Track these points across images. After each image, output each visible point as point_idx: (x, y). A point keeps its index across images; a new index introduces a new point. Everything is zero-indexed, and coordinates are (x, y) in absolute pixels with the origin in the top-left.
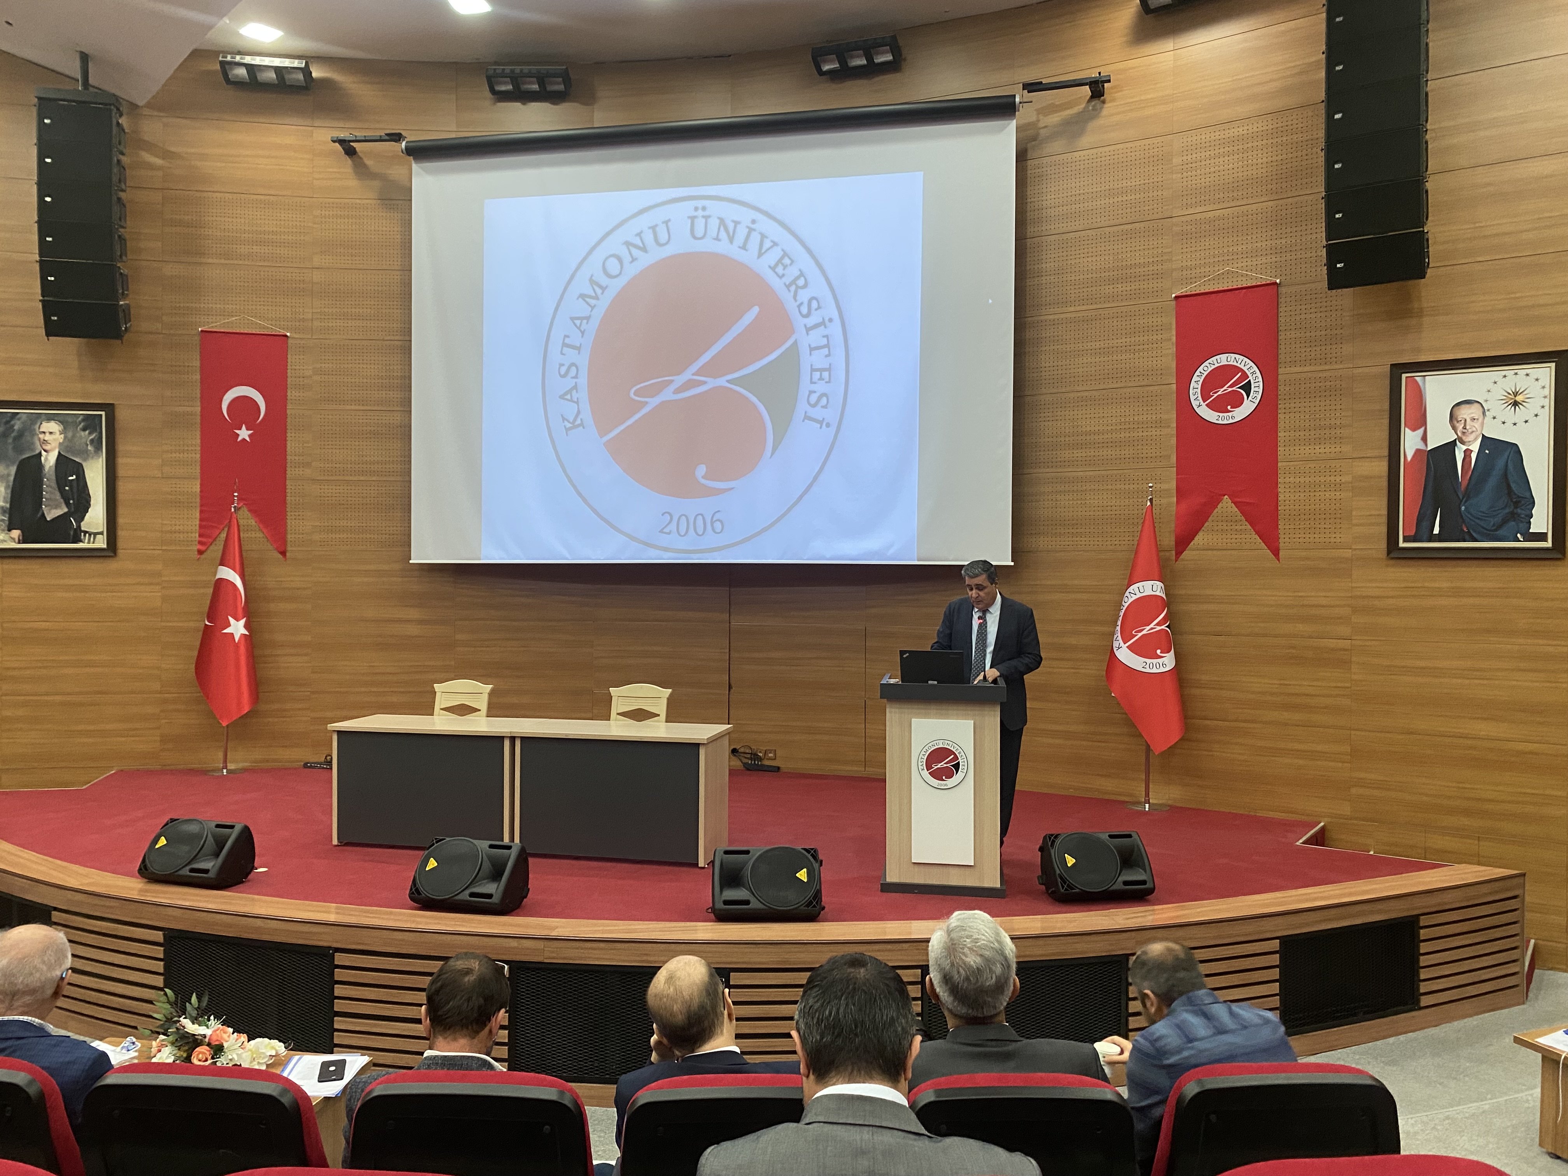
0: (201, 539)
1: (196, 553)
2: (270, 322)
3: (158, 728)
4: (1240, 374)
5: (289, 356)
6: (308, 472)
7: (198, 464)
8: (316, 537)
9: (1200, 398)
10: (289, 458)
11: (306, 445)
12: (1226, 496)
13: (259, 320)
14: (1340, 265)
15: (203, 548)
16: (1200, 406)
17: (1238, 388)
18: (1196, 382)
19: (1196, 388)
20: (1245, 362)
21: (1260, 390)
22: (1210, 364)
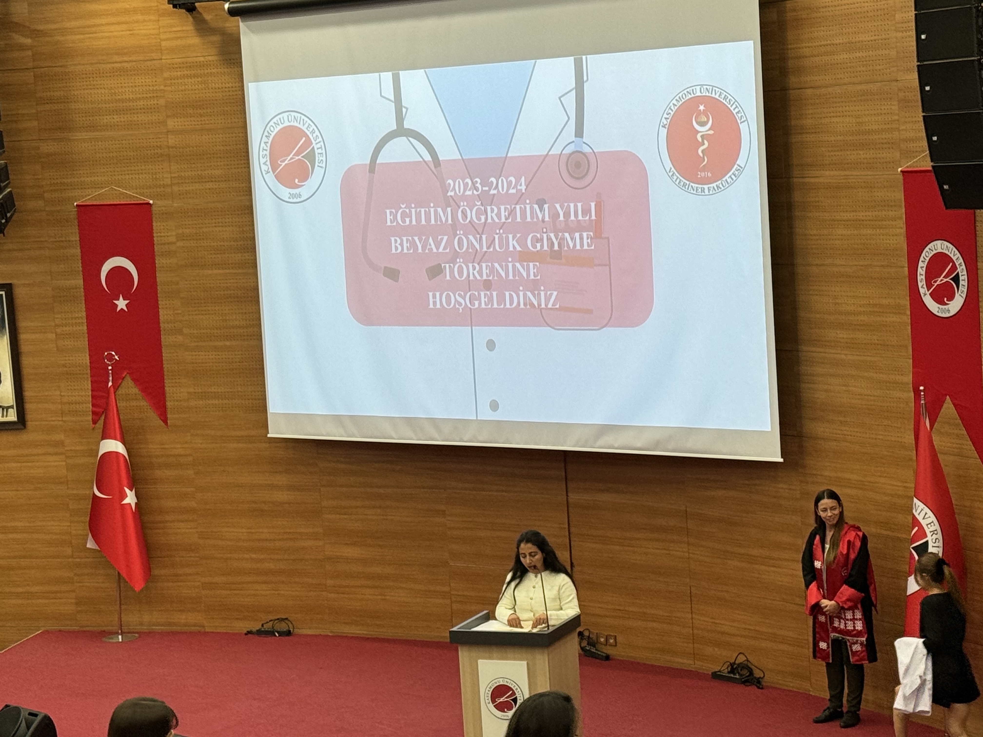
0: (95, 409)
1: (91, 423)
2: (135, 191)
3: (73, 591)
4: (951, 264)
5: (154, 224)
6: (180, 338)
7: (86, 335)
8: (192, 403)
9: (925, 286)
10: (162, 325)
11: (176, 312)
12: (948, 397)
13: (126, 190)
14: (946, 187)
15: (96, 417)
16: (925, 294)
17: (950, 279)
18: (922, 267)
19: (922, 275)
20: (954, 252)
21: (966, 284)
22: (930, 249)
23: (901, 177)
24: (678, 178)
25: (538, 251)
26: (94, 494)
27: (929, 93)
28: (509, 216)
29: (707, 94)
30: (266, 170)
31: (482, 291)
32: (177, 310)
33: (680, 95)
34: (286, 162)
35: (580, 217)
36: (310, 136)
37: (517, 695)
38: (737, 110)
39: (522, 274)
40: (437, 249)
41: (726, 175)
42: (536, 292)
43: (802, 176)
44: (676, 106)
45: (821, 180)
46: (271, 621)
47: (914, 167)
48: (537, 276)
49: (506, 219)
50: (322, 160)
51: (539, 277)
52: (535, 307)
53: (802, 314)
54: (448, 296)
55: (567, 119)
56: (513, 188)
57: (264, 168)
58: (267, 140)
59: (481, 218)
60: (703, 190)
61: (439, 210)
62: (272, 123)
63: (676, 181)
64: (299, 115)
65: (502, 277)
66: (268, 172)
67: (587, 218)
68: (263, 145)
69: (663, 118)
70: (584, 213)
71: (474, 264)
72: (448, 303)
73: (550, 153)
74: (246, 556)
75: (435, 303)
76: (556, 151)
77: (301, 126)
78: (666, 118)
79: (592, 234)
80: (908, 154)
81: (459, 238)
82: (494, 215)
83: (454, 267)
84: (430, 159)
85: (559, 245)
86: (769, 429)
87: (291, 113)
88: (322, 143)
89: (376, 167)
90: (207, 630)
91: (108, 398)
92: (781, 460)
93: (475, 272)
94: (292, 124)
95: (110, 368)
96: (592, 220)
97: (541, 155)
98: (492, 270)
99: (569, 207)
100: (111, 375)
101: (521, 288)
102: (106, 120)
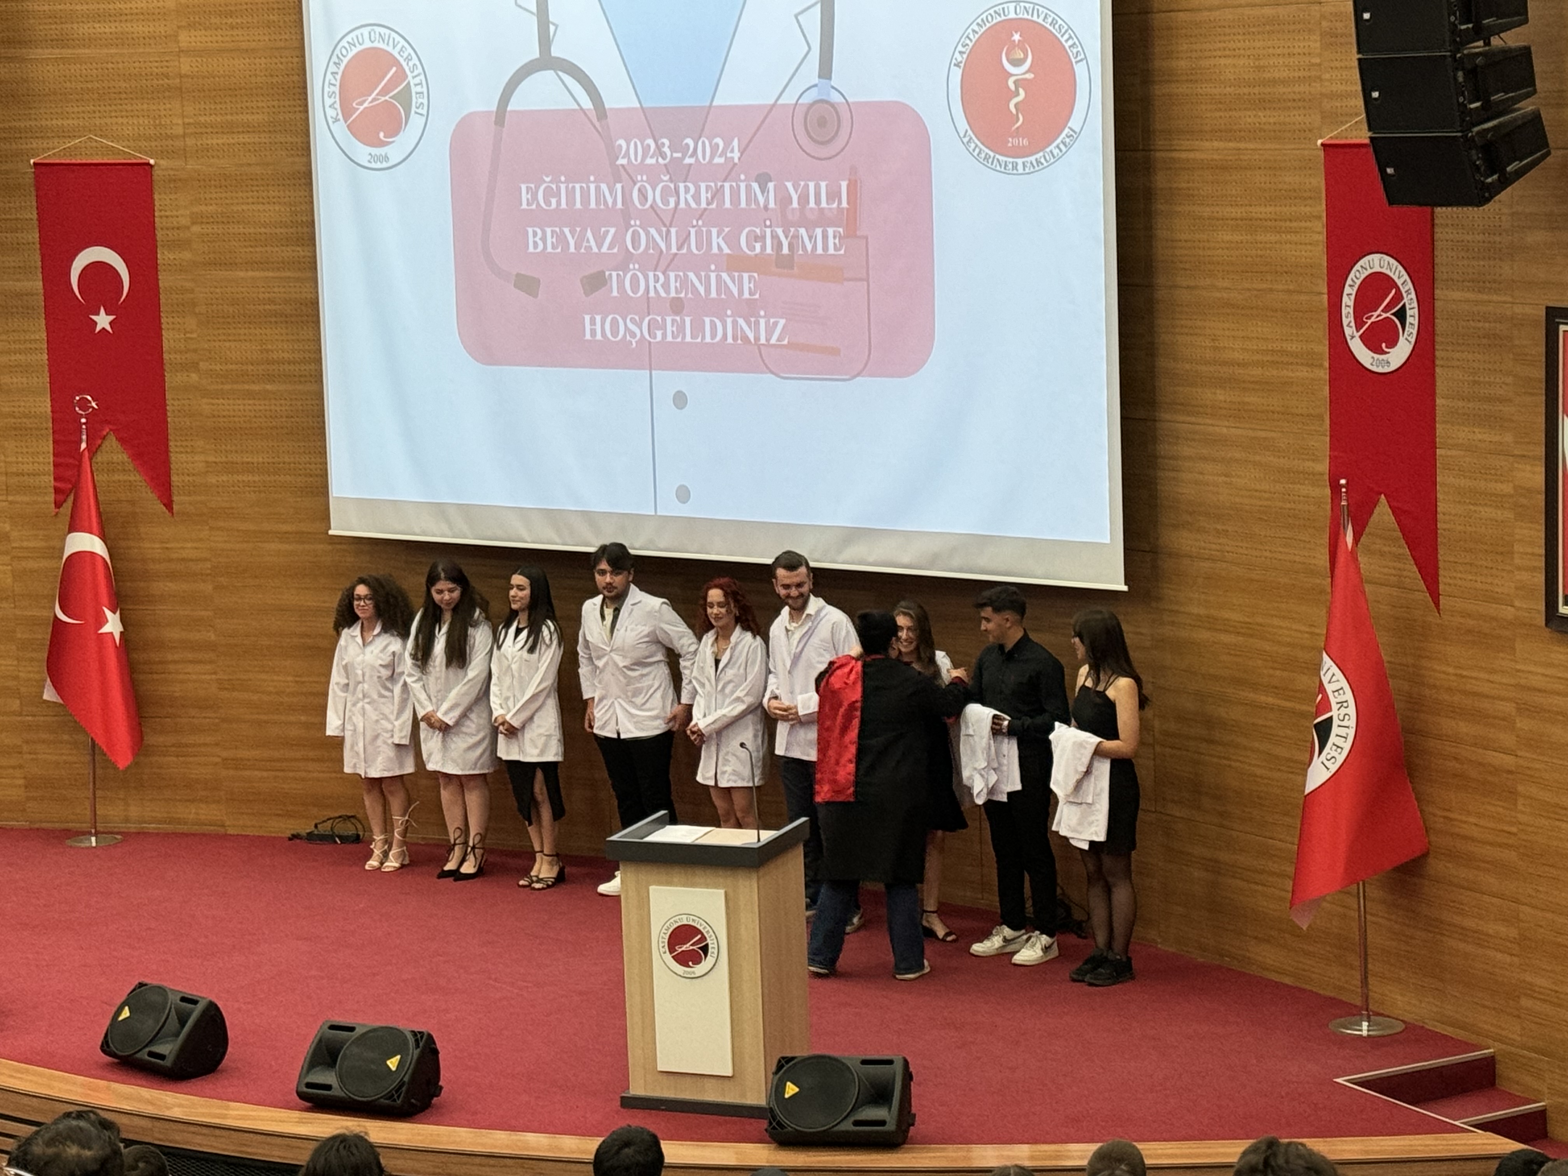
0: (58, 485)
1: (53, 505)
2: (125, 143)
3: (21, 767)
4: (1394, 291)
5: (156, 196)
6: (194, 377)
7: (46, 369)
8: (212, 479)
9: (1353, 324)
10: (166, 356)
11: (188, 335)
12: (1383, 496)
13: (112, 141)
14: (1390, 171)
15: (61, 497)
16: (1353, 337)
17: (1393, 314)
18: (1348, 295)
19: (1349, 306)
20: (1400, 272)
21: (1416, 323)
22: (1362, 267)
23: (1321, 153)
24: (977, 146)
25: (756, 255)
26: (56, 617)
27: (1367, 24)
28: (713, 198)
29: (1026, 16)
30: (334, 116)
31: (670, 315)
32: (191, 333)
33: (984, 16)
34: (366, 105)
35: (824, 204)
36: (404, 64)
37: (709, 941)
38: (1070, 42)
39: (731, 292)
40: (600, 246)
41: (1053, 142)
42: (753, 320)
43: (1168, 148)
44: (977, 33)
45: (1198, 155)
46: (328, 819)
47: (1342, 138)
48: (754, 295)
49: (708, 204)
50: (422, 103)
51: (757, 296)
52: (750, 342)
53: (1162, 363)
54: (614, 324)
55: (807, 48)
56: (720, 156)
57: (331, 113)
58: (335, 69)
59: (669, 202)
60: (1015, 166)
61: (604, 187)
62: (344, 43)
63: (974, 150)
64: (387, 32)
65: (700, 294)
66: (336, 120)
67: (835, 205)
68: (329, 76)
69: (957, 52)
70: (830, 199)
71: (657, 273)
72: (615, 333)
73: (780, 102)
74: (292, 718)
75: (593, 332)
76: (789, 99)
77: (390, 49)
78: (960, 52)
79: (841, 230)
80: (1333, 118)
81: (633, 232)
82: (689, 197)
83: (625, 276)
84: (592, 107)
85: (790, 245)
86: (1108, 541)
87: (375, 28)
88: (422, 77)
89: (507, 114)
90: (231, 831)
91: (79, 466)
92: (1125, 588)
93: (658, 286)
94: (376, 45)
95: (83, 420)
96: (843, 209)
97: (765, 106)
98: (684, 283)
99: (807, 186)
100: (84, 432)
101: (729, 312)
102: (83, 29)
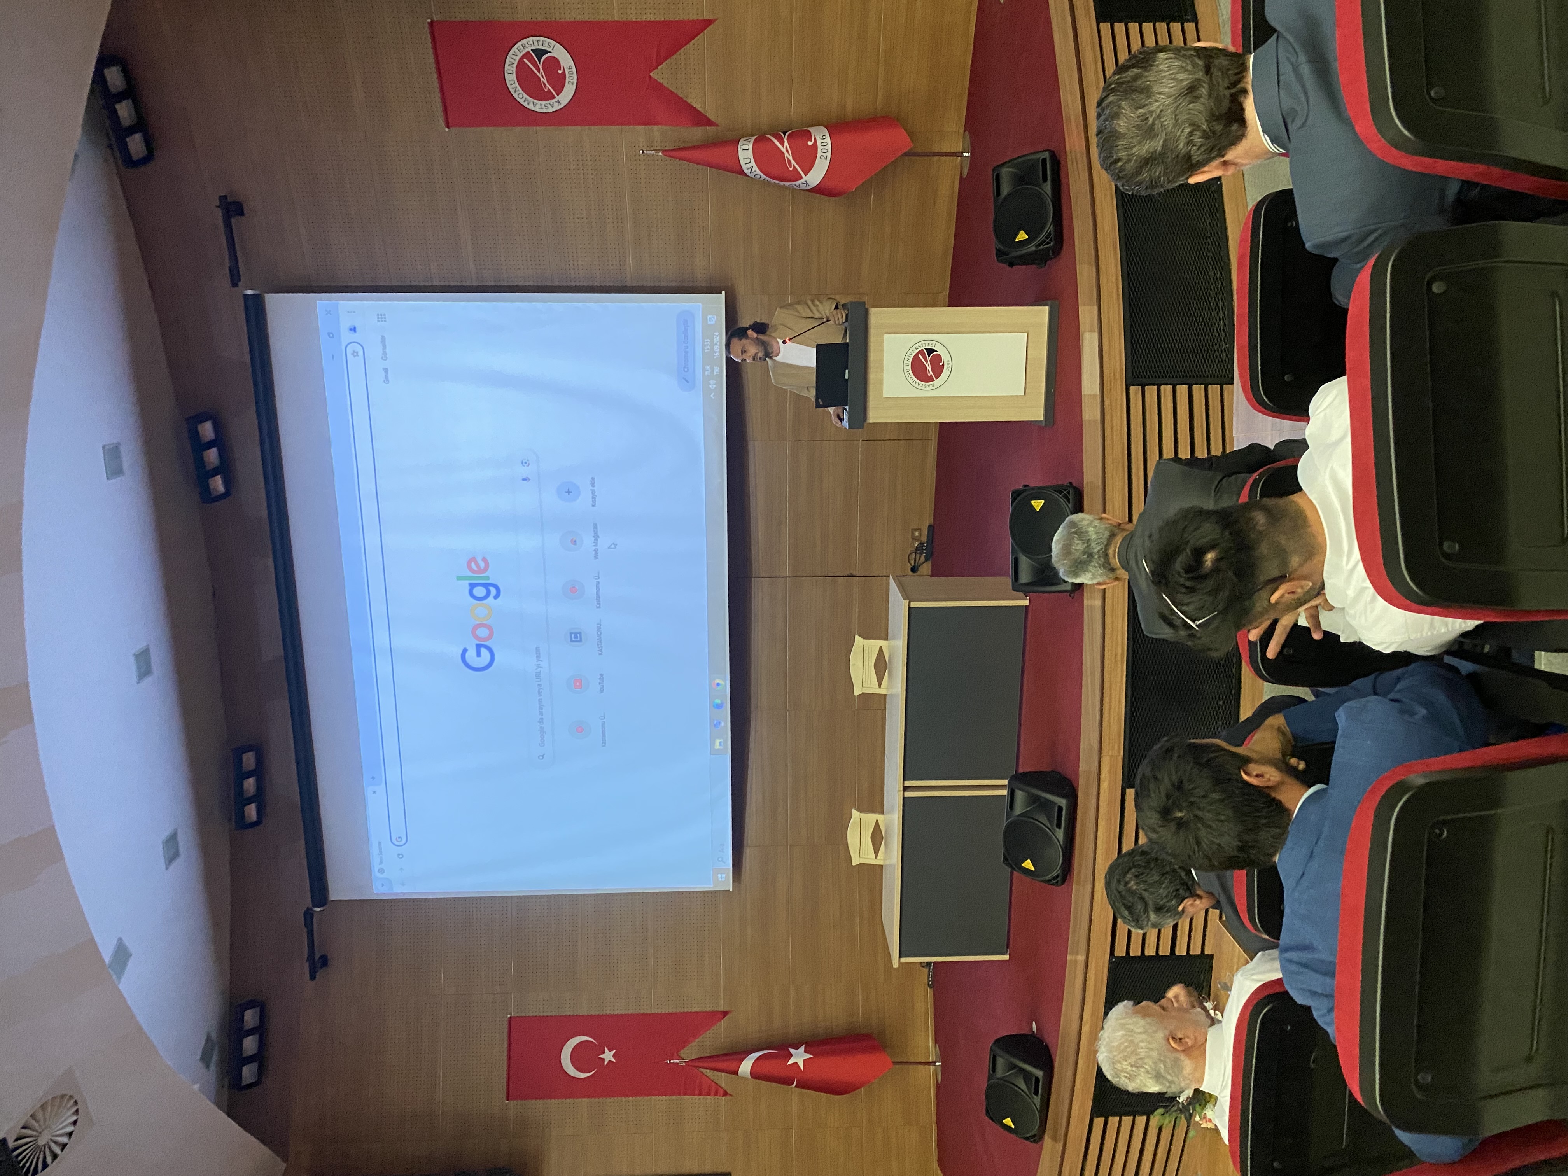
0: (712, 1094)
1: (726, 1098)
4: (525, 60)
5: (531, 1014)
9: (551, 102)
10: (631, 1012)
11: (618, 996)
13: (495, 1045)
15: (721, 1092)
16: (559, 102)
17: (540, 63)
18: (534, 106)
20: (513, 55)
21: (541, 39)
22: (515, 92)
32: (616, 994)
37: (923, 348)
92: (724, 292)
